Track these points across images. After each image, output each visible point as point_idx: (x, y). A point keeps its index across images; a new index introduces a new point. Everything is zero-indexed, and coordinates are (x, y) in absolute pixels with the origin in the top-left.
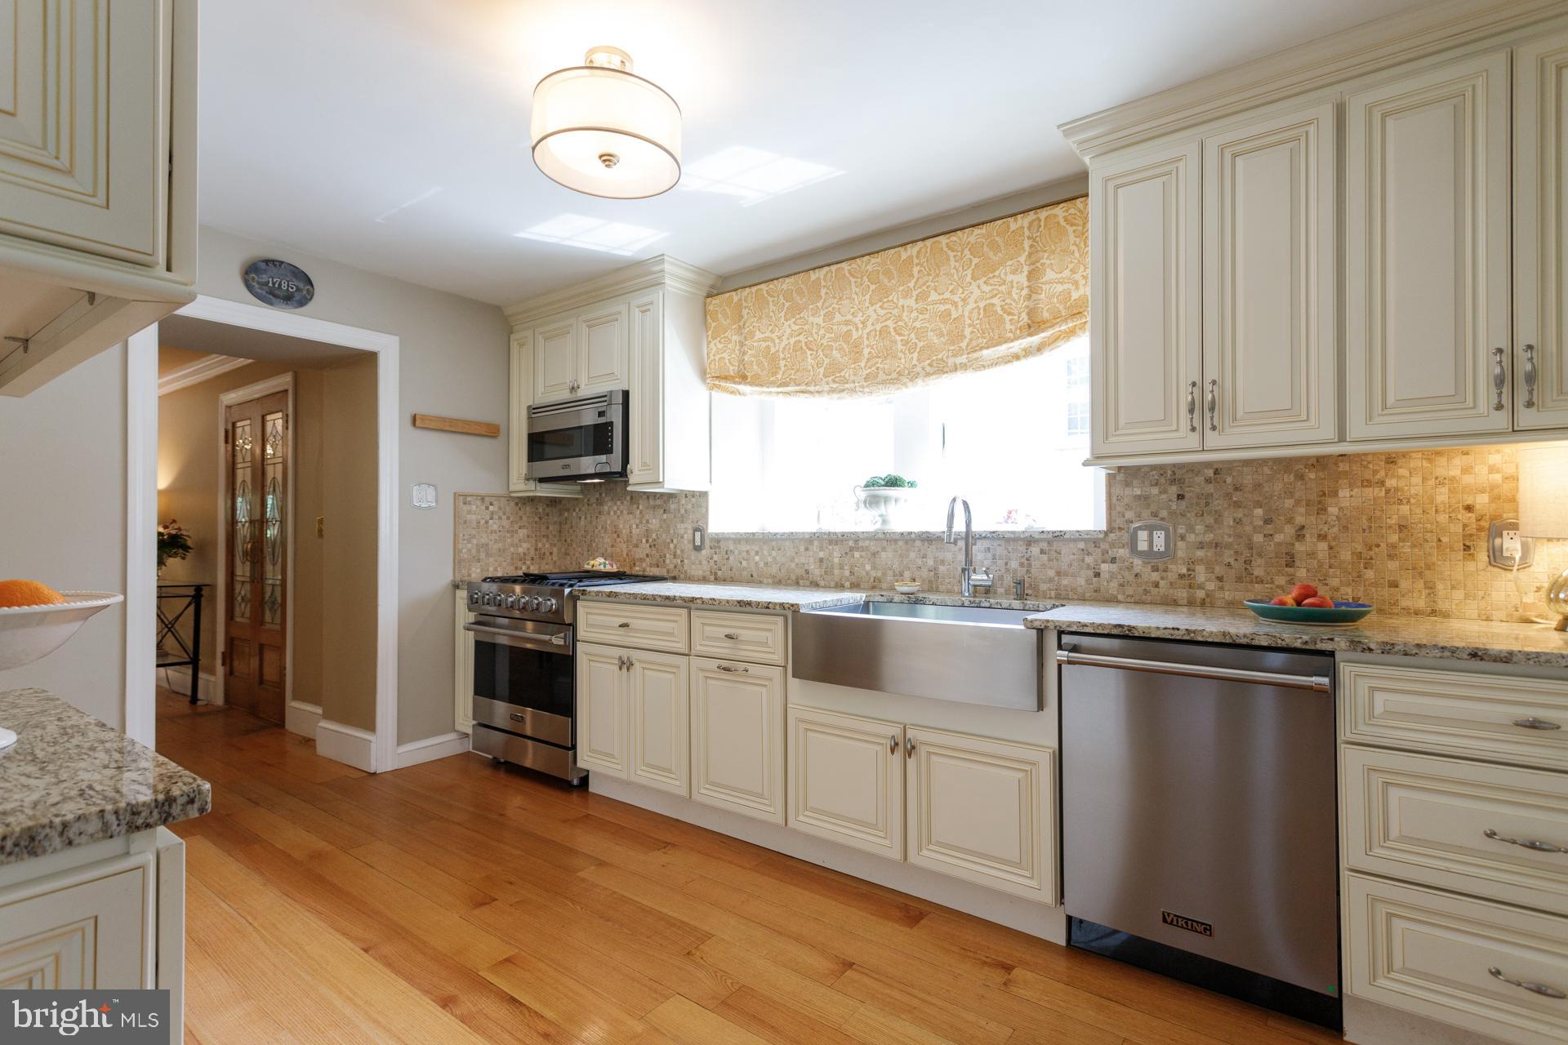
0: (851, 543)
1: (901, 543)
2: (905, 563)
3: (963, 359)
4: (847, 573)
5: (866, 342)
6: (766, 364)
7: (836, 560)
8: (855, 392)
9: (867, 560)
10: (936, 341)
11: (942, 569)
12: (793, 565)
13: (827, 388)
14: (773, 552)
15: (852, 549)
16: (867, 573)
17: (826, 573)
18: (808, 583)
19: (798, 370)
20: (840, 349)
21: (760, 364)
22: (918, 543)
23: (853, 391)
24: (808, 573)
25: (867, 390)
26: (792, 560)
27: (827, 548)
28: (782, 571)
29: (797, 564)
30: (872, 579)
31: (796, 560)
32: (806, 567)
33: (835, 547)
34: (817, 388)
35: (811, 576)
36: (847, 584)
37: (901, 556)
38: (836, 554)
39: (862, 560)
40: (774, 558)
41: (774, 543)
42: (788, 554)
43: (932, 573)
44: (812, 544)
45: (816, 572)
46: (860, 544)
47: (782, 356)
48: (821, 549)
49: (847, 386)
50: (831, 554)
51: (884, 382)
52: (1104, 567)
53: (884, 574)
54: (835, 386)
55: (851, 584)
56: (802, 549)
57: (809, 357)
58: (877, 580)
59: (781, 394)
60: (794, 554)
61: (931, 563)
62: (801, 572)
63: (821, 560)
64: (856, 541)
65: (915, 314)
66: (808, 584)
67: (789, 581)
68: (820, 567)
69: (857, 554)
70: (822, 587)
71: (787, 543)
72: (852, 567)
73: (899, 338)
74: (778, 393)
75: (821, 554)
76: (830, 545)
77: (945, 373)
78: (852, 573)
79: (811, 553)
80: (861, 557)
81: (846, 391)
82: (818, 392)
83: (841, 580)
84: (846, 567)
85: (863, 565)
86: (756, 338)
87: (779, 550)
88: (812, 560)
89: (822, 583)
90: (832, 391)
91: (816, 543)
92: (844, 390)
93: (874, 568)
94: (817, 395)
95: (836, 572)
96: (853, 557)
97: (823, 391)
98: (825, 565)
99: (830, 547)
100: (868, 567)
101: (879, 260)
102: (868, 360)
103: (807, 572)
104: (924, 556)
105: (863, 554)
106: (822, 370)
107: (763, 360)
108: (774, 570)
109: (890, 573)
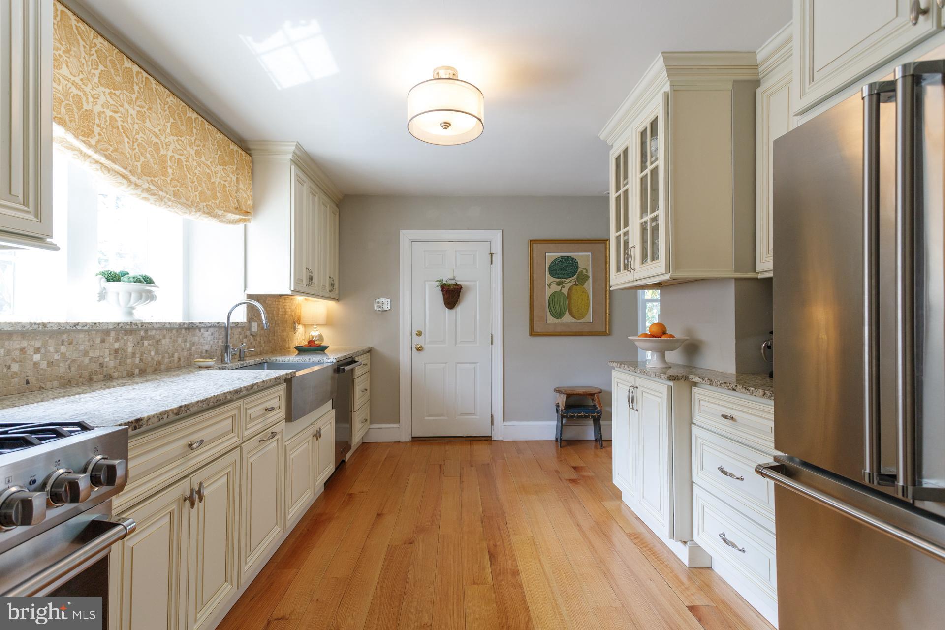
0: (142, 333)
1: (174, 331)
2: (175, 347)
3: (220, 212)
4: (137, 361)
5: (169, 164)
6: (76, 116)
7: (130, 350)
8: (162, 201)
9: (152, 347)
10: (206, 191)
11: (194, 348)
12: (86, 360)
13: (146, 186)
14: (62, 347)
15: (143, 338)
16: (152, 359)
17: (120, 364)
18: (101, 377)
19: (116, 150)
20: (152, 155)
21: (69, 110)
22: (183, 331)
23: (161, 199)
24: (103, 367)
25: (170, 203)
26: (86, 353)
27: (122, 338)
28: (73, 369)
29: (91, 359)
30: (155, 363)
31: (91, 354)
32: (101, 360)
33: (130, 337)
34: (139, 182)
35: (105, 369)
36: (137, 371)
37: (174, 342)
38: (130, 344)
39: (149, 347)
40: (63, 355)
41: (65, 336)
42: (82, 348)
43: (189, 352)
44: (109, 335)
45: (110, 362)
46: (149, 333)
47: (97, 121)
48: (117, 340)
49: (161, 193)
50: (125, 344)
51: (183, 204)
52: (245, 340)
53: (163, 357)
54: (152, 187)
55: (140, 371)
56: (98, 341)
57: (127, 145)
58: (159, 363)
59: (98, 166)
60: (88, 348)
61: (188, 345)
62: (94, 366)
63: (116, 351)
64: (146, 331)
65: (195, 164)
66: (102, 379)
67: (81, 380)
68: (115, 358)
69: (146, 343)
70: (117, 378)
71: (82, 336)
72: (142, 354)
73: (189, 175)
74: (97, 162)
75: (117, 345)
76: (125, 335)
77: (212, 216)
78: (141, 360)
79: (108, 344)
80: (149, 345)
81: (157, 197)
82: (136, 185)
83: (132, 368)
84: (137, 356)
85: (150, 352)
86: (60, 71)
87: (70, 344)
88: (107, 351)
89: (116, 374)
90: (148, 190)
91: (113, 334)
92: (154, 195)
93: (157, 353)
94: (133, 186)
95: (129, 361)
96: (143, 345)
97: (140, 186)
98: (119, 356)
99: (126, 338)
100: (153, 353)
101: (175, 101)
102: (172, 180)
103: (101, 365)
104: (185, 341)
105: (150, 341)
106: (139, 164)
107: (75, 110)
108: (62, 369)
109: (167, 356)
